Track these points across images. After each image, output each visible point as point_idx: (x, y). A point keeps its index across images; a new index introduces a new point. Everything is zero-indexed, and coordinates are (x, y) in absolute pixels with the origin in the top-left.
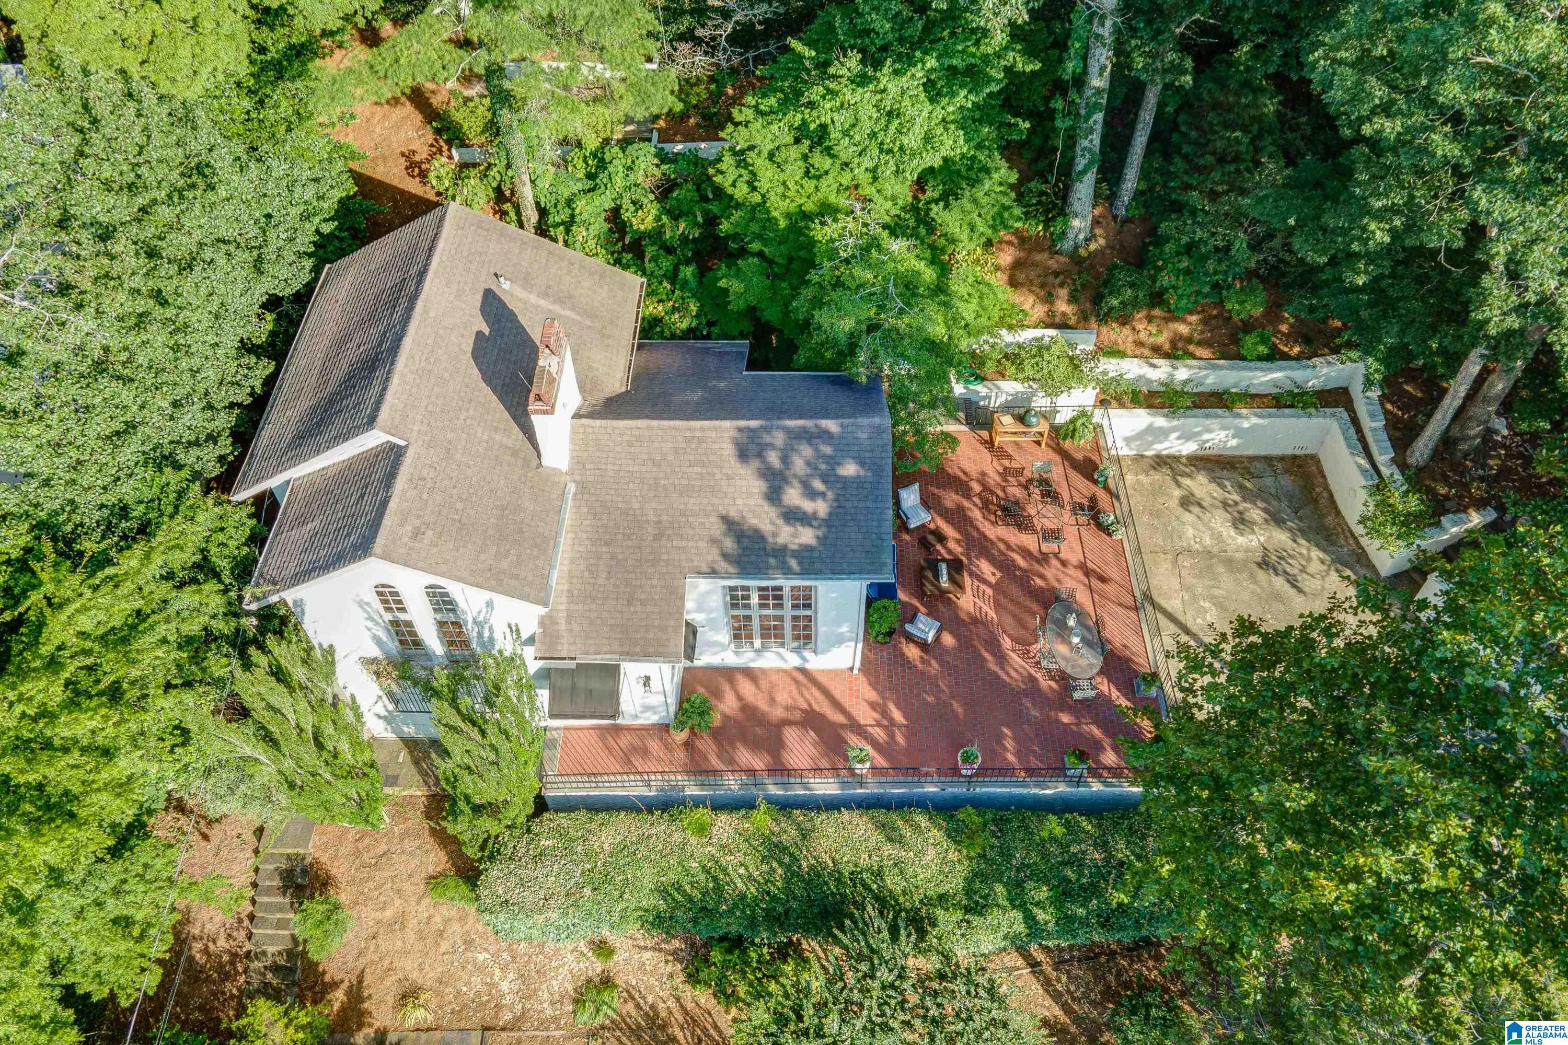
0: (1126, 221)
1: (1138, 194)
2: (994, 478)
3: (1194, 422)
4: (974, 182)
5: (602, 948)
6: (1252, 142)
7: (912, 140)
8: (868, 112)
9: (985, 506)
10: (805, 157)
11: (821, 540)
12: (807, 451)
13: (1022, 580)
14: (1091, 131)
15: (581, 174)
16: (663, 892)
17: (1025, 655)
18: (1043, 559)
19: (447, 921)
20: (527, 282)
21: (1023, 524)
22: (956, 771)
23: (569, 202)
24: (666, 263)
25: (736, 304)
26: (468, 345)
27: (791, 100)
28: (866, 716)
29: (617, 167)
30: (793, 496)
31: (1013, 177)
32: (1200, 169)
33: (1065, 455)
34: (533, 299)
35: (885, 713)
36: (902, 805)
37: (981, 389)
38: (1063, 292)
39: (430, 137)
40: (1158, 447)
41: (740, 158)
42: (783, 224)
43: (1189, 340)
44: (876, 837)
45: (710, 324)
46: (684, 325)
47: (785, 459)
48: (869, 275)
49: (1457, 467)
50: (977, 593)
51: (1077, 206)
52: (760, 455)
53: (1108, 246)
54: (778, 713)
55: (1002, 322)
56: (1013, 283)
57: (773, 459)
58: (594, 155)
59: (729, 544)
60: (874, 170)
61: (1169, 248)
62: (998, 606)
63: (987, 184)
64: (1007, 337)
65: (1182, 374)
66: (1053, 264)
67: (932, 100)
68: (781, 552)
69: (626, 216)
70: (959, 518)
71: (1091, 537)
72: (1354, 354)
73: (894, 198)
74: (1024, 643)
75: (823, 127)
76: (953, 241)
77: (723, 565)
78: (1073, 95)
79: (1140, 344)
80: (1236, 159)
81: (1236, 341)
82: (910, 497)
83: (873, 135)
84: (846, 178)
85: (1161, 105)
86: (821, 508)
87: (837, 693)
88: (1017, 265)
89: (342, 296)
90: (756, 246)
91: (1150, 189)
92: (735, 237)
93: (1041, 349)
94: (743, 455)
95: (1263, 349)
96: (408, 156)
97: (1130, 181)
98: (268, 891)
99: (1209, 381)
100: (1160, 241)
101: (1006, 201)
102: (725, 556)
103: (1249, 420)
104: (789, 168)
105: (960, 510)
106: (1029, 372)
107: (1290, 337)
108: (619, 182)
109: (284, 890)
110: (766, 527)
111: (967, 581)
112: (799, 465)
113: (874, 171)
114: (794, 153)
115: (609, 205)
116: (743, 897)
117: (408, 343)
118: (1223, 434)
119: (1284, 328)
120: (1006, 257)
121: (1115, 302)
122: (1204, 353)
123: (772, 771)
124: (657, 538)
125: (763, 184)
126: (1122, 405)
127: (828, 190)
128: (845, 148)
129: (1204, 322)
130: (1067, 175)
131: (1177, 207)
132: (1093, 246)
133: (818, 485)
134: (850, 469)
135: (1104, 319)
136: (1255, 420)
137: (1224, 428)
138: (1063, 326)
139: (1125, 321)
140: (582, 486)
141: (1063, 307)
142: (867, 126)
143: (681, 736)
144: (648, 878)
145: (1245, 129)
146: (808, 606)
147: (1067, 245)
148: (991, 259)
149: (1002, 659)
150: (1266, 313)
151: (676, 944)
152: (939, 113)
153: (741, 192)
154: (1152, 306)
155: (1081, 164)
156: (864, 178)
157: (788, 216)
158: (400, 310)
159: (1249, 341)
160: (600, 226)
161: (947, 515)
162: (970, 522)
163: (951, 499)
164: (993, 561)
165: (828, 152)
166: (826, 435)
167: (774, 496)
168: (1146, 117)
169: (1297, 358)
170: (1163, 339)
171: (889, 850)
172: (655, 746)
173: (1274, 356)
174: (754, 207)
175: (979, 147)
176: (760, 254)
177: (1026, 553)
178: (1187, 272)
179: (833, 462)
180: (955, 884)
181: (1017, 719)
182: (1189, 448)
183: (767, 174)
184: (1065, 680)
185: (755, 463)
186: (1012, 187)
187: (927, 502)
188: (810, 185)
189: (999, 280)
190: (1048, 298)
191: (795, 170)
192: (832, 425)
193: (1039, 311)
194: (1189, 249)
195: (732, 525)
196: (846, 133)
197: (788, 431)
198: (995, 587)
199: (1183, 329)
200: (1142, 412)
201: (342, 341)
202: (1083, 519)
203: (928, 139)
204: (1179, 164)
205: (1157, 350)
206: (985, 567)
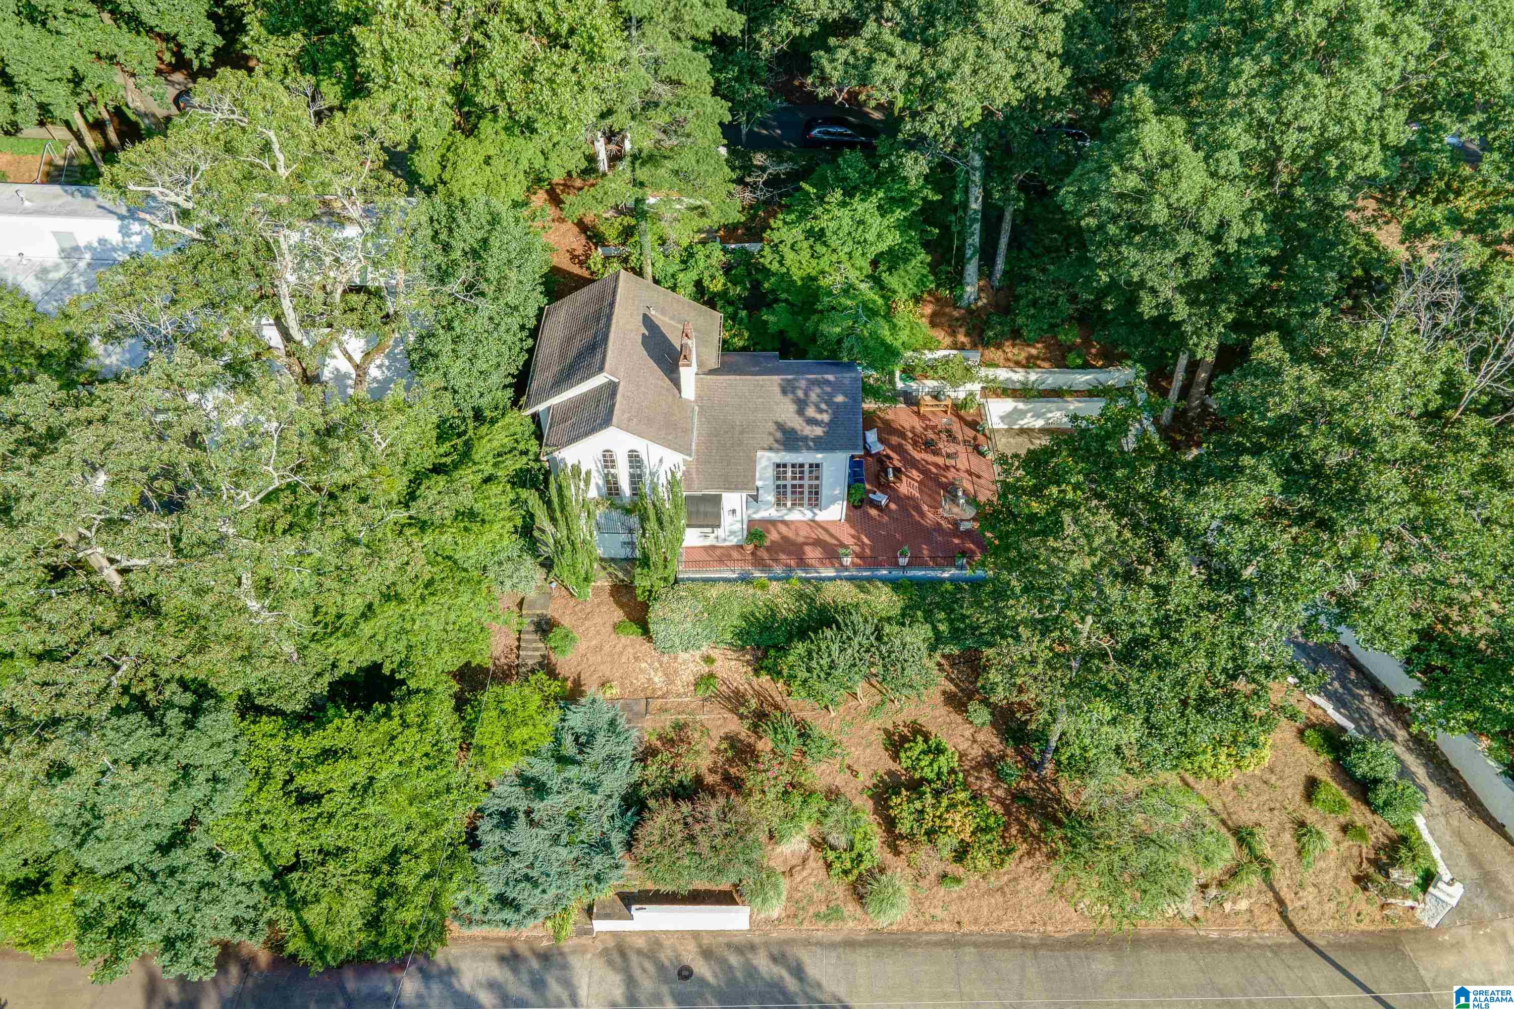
0: (998, 290)
1: (1005, 273)
2: (919, 429)
3: (1041, 405)
4: (906, 261)
5: (708, 660)
6: (1065, 239)
7: (871, 236)
8: (847, 221)
9: (915, 444)
10: (811, 247)
11: (825, 433)
12: (818, 390)
13: (935, 479)
14: (973, 234)
15: (677, 261)
16: (744, 617)
17: (936, 513)
18: (947, 468)
19: (625, 647)
20: (663, 312)
21: (936, 453)
22: (896, 564)
23: (673, 276)
24: (730, 309)
25: (772, 329)
26: (639, 339)
27: (803, 215)
28: (848, 541)
29: (700, 256)
30: (811, 412)
31: (929, 259)
32: (1036, 256)
33: (961, 418)
34: (667, 320)
35: (859, 539)
36: (869, 580)
37: (914, 385)
38: (962, 330)
39: (584, 241)
40: (1021, 422)
41: (775, 248)
42: (799, 283)
43: (1037, 358)
44: (855, 591)
45: (755, 344)
46: (741, 344)
47: (806, 395)
48: (849, 302)
49: (1188, 425)
50: (909, 485)
51: (968, 279)
52: (793, 392)
53: (989, 304)
54: (801, 540)
55: (925, 346)
56: (933, 324)
57: (800, 394)
58: (686, 250)
59: (779, 435)
60: (850, 253)
61: (1023, 302)
62: (921, 491)
63: (914, 262)
64: (928, 355)
65: (1033, 377)
66: (956, 314)
67: (882, 216)
68: (805, 439)
69: (706, 283)
70: (899, 449)
71: (975, 459)
72: (1130, 362)
73: (861, 269)
74: (935, 506)
75: (822, 230)
76: (894, 292)
77: (776, 445)
78: (960, 213)
79: (1008, 360)
80: (1058, 250)
81: (1064, 358)
82: (872, 436)
83: (850, 233)
84: (834, 258)
85: (1013, 220)
86: (826, 417)
87: (833, 531)
88: (934, 315)
89: (562, 320)
90: (784, 296)
91: (1012, 269)
92: (773, 291)
93: (947, 361)
94: (784, 392)
95: (1079, 361)
96: (571, 252)
97: (1000, 265)
98: (528, 632)
99: (1050, 381)
100: (1017, 298)
101: (925, 272)
102: (776, 441)
103: (1074, 405)
104: (802, 253)
105: (900, 445)
106: (941, 373)
107: (1096, 356)
108: (702, 264)
109: (536, 632)
110: (798, 427)
111: (904, 478)
112: (813, 396)
113: (850, 255)
114: (805, 245)
115: (696, 278)
116: (786, 619)
117: (612, 336)
118: (1058, 414)
119: (1094, 351)
120: (928, 310)
121: (991, 334)
122: (1046, 364)
123: (798, 566)
124: (741, 433)
125: (788, 262)
126: (998, 396)
127: (824, 263)
128: (834, 242)
129: (1046, 347)
130: (962, 261)
131: (1027, 279)
132: (980, 303)
133: (823, 406)
134: (840, 399)
135: (986, 345)
136: (1077, 404)
137: (1058, 410)
138: (962, 348)
139: (999, 346)
140: (701, 407)
141: (962, 338)
142: (846, 229)
143: (750, 547)
144: (737, 611)
145: (1059, 233)
146: (817, 478)
147: (964, 303)
148: (919, 311)
149: (922, 514)
150: (1083, 343)
151: (748, 657)
152: (886, 223)
153: (775, 266)
154: (1014, 339)
155: (969, 253)
156: (844, 258)
157: (802, 279)
158: (603, 321)
159: (1071, 356)
160: (691, 289)
161: (892, 448)
162: (906, 451)
163: (895, 440)
164: (918, 469)
165: (825, 244)
166: (828, 382)
167: (800, 412)
168: (1006, 226)
169: (1101, 367)
170: (1022, 357)
171: (862, 595)
172: (735, 554)
173: (1086, 366)
174: (783, 275)
175: (908, 242)
176: (786, 301)
177: (937, 466)
178: (1033, 316)
179: (832, 395)
180: (896, 611)
181: (929, 541)
182: (1039, 423)
183: (790, 256)
184: (956, 523)
185: (791, 396)
186: (929, 264)
187: (881, 440)
188: (814, 262)
189: (924, 321)
190: (953, 333)
191: (806, 254)
192: (831, 377)
193: (948, 340)
194: (1034, 303)
195: (780, 426)
196: (835, 233)
197: (808, 380)
198: (920, 483)
199: (1034, 351)
200: (1010, 400)
201: (569, 340)
202: (970, 449)
203: (879, 236)
204: (1025, 253)
205: (1018, 364)
206: (915, 473)
